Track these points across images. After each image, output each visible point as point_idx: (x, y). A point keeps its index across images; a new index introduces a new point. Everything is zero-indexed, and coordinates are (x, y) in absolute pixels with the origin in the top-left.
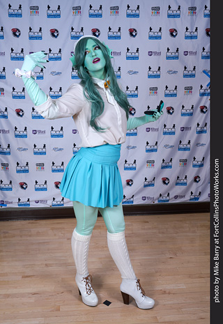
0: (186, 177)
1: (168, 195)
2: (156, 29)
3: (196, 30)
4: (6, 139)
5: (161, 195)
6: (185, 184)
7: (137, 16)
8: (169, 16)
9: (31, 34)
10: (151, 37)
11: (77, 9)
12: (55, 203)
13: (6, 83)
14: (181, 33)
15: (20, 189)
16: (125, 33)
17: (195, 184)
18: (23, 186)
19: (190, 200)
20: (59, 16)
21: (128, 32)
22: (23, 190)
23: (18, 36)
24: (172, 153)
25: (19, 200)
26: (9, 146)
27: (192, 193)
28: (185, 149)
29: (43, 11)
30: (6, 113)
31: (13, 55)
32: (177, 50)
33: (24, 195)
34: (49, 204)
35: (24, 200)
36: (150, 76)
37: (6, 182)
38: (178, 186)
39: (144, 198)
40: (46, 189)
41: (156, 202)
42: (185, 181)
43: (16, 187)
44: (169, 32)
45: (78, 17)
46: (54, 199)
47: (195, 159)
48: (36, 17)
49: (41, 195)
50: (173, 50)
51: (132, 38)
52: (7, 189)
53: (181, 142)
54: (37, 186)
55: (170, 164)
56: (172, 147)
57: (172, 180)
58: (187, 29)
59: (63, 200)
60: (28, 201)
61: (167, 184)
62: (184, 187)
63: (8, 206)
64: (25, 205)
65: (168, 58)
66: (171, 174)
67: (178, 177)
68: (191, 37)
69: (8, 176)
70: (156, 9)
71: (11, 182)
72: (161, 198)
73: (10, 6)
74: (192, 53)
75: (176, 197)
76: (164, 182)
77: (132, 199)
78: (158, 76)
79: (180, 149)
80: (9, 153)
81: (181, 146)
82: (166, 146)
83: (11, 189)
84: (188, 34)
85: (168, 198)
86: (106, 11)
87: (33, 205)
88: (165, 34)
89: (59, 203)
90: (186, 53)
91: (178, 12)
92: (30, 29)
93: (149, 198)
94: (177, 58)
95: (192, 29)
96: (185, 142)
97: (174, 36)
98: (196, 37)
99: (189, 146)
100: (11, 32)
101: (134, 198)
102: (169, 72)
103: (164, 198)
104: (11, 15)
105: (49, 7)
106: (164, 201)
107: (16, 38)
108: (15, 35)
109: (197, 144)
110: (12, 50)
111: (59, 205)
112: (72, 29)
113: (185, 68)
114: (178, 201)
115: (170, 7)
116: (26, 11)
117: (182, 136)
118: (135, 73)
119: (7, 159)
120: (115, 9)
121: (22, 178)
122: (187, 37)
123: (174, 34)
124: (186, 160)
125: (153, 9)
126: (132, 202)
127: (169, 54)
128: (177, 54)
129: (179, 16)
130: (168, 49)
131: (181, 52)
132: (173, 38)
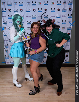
2: (53, 9)
3: (66, 9)
4: (7, 43)
7: (47, 5)
8: (57, 5)
9: (14, 11)
10: (51, 11)
11: (28, 3)
13: (7, 26)
14: (61, 10)
15: (11, 58)
20: (23, 5)
23: (10, 11)
25: (11, 61)
26: (8, 45)
29: (18, 3)
30: (7, 35)
31: (9, 17)
37: (7, 56)
45: (29, 5)
48: (16, 6)
50: (59, 15)
52: (7, 58)
58: (63, 9)
63: (8, 63)
64: (12, 63)
68: (64, 11)
69: (7, 54)
70: (53, 3)
71: (8, 56)
73: (8, 2)
74: (65, 16)
80: (8, 47)
83: (8, 58)
84: (63, 10)
86: (37, 3)
88: (56, 10)
90: (63, 16)
91: (60, 3)
92: (14, 9)
94: (60, 18)
98: (66, 11)
100: (8, 10)
104: (8, 5)
105: (20, 2)
107: (10, 12)
108: (9, 11)
109: (67, 45)
110: (9, 16)
112: (27, 9)
113: (63, 21)
115: (57, 2)
116: (13, 4)
119: (7, 49)
120: (40, 3)
122: (63, 11)
125: (52, 2)
127: (57, 17)
128: (60, 16)
129: (60, 4)
130: (57, 15)
131: (61, 16)
132: (59, 11)
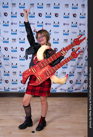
0: (81, 81)
1: (72, 88)
2: (67, 14)
3: (85, 14)
5: (69, 88)
6: (80, 84)
7: (59, 8)
8: (73, 8)
9: (12, 15)
10: (64, 17)
11: (32, 5)
12: (20, 90)
14: (78, 16)
15: (5, 83)
16: (53, 15)
17: (85, 84)
18: (6, 81)
19: (83, 91)
20: (24, 7)
21: (54, 15)
22: (6, 84)
23: (6, 16)
24: (74, 69)
25: (5, 88)
26: (1, 64)
27: (83, 88)
28: (80, 68)
29: (17, 5)
31: (4, 24)
32: (76, 23)
33: (7, 86)
34: (18, 90)
35: (7, 88)
36: (64, 34)
38: (77, 85)
39: (61, 89)
40: (17, 84)
41: (67, 92)
42: (80, 82)
43: (3, 82)
44: (73, 15)
45: (32, 8)
46: (20, 88)
47: (85, 72)
48: (14, 8)
49: (14, 86)
50: (74, 23)
51: (56, 17)
53: (78, 64)
54: (13, 82)
55: (73, 74)
56: (74, 66)
57: (74, 81)
58: (81, 14)
59: (24, 89)
60: (9, 88)
61: (72, 83)
62: (79, 85)
64: (7, 90)
65: (72, 26)
66: (74, 79)
67: (77, 80)
68: (83, 18)
69: (0, 77)
70: (67, 5)
71: (1, 80)
72: (69, 90)
73: (3, 3)
74: (83, 24)
75: (76, 90)
76: (70, 83)
77: (56, 90)
78: (68, 34)
79: (78, 67)
80: (1, 67)
81: (78, 66)
82: (71, 66)
83: (1, 83)
84: (81, 16)
85: (72, 90)
86: (45, 6)
87: (11, 91)
88: (71, 16)
89: (22, 90)
90: (80, 24)
91: (77, 6)
92: (12, 13)
93: (63, 89)
94: (76, 26)
95: (83, 14)
96: (80, 64)
97: (75, 17)
98: (85, 17)
99: (82, 66)
100: (3, 14)
101: (57, 89)
102: (73, 32)
103: (71, 90)
104: (4, 7)
105: (20, 4)
106: (70, 91)
107: (5, 17)
108: (5, 15)
110: (4, 22)
111: (22, 91)
112: (30, 13)
113: (80, 31)
114: (77, 91)
115: (73, 4)
116: (10, 5)
117: (79, 62)
118: (58, 33)
120: (49, 5)
121: (6, 78)
122: (81, 18)
123: (75, 16)
124: (81, 73)
126: (56, 91)
127: (73, 25)
128: (76, 25)
129: (77, 8)
130: (72, 23)
131: (78, 24)
132: (74, 18)
